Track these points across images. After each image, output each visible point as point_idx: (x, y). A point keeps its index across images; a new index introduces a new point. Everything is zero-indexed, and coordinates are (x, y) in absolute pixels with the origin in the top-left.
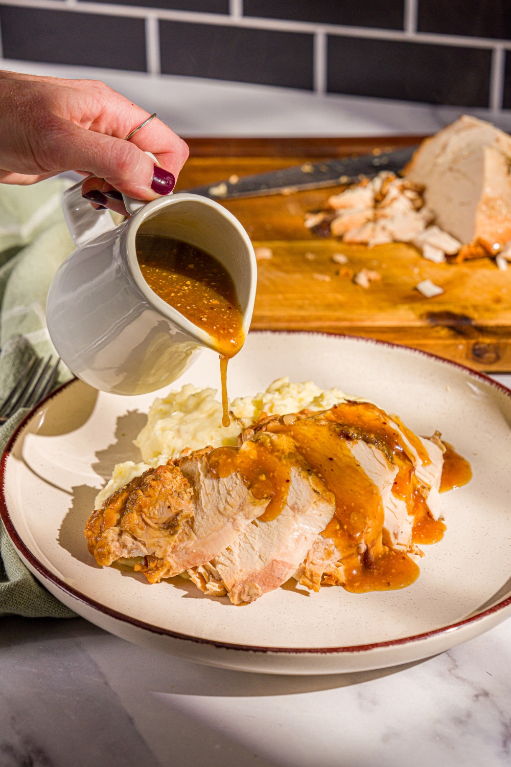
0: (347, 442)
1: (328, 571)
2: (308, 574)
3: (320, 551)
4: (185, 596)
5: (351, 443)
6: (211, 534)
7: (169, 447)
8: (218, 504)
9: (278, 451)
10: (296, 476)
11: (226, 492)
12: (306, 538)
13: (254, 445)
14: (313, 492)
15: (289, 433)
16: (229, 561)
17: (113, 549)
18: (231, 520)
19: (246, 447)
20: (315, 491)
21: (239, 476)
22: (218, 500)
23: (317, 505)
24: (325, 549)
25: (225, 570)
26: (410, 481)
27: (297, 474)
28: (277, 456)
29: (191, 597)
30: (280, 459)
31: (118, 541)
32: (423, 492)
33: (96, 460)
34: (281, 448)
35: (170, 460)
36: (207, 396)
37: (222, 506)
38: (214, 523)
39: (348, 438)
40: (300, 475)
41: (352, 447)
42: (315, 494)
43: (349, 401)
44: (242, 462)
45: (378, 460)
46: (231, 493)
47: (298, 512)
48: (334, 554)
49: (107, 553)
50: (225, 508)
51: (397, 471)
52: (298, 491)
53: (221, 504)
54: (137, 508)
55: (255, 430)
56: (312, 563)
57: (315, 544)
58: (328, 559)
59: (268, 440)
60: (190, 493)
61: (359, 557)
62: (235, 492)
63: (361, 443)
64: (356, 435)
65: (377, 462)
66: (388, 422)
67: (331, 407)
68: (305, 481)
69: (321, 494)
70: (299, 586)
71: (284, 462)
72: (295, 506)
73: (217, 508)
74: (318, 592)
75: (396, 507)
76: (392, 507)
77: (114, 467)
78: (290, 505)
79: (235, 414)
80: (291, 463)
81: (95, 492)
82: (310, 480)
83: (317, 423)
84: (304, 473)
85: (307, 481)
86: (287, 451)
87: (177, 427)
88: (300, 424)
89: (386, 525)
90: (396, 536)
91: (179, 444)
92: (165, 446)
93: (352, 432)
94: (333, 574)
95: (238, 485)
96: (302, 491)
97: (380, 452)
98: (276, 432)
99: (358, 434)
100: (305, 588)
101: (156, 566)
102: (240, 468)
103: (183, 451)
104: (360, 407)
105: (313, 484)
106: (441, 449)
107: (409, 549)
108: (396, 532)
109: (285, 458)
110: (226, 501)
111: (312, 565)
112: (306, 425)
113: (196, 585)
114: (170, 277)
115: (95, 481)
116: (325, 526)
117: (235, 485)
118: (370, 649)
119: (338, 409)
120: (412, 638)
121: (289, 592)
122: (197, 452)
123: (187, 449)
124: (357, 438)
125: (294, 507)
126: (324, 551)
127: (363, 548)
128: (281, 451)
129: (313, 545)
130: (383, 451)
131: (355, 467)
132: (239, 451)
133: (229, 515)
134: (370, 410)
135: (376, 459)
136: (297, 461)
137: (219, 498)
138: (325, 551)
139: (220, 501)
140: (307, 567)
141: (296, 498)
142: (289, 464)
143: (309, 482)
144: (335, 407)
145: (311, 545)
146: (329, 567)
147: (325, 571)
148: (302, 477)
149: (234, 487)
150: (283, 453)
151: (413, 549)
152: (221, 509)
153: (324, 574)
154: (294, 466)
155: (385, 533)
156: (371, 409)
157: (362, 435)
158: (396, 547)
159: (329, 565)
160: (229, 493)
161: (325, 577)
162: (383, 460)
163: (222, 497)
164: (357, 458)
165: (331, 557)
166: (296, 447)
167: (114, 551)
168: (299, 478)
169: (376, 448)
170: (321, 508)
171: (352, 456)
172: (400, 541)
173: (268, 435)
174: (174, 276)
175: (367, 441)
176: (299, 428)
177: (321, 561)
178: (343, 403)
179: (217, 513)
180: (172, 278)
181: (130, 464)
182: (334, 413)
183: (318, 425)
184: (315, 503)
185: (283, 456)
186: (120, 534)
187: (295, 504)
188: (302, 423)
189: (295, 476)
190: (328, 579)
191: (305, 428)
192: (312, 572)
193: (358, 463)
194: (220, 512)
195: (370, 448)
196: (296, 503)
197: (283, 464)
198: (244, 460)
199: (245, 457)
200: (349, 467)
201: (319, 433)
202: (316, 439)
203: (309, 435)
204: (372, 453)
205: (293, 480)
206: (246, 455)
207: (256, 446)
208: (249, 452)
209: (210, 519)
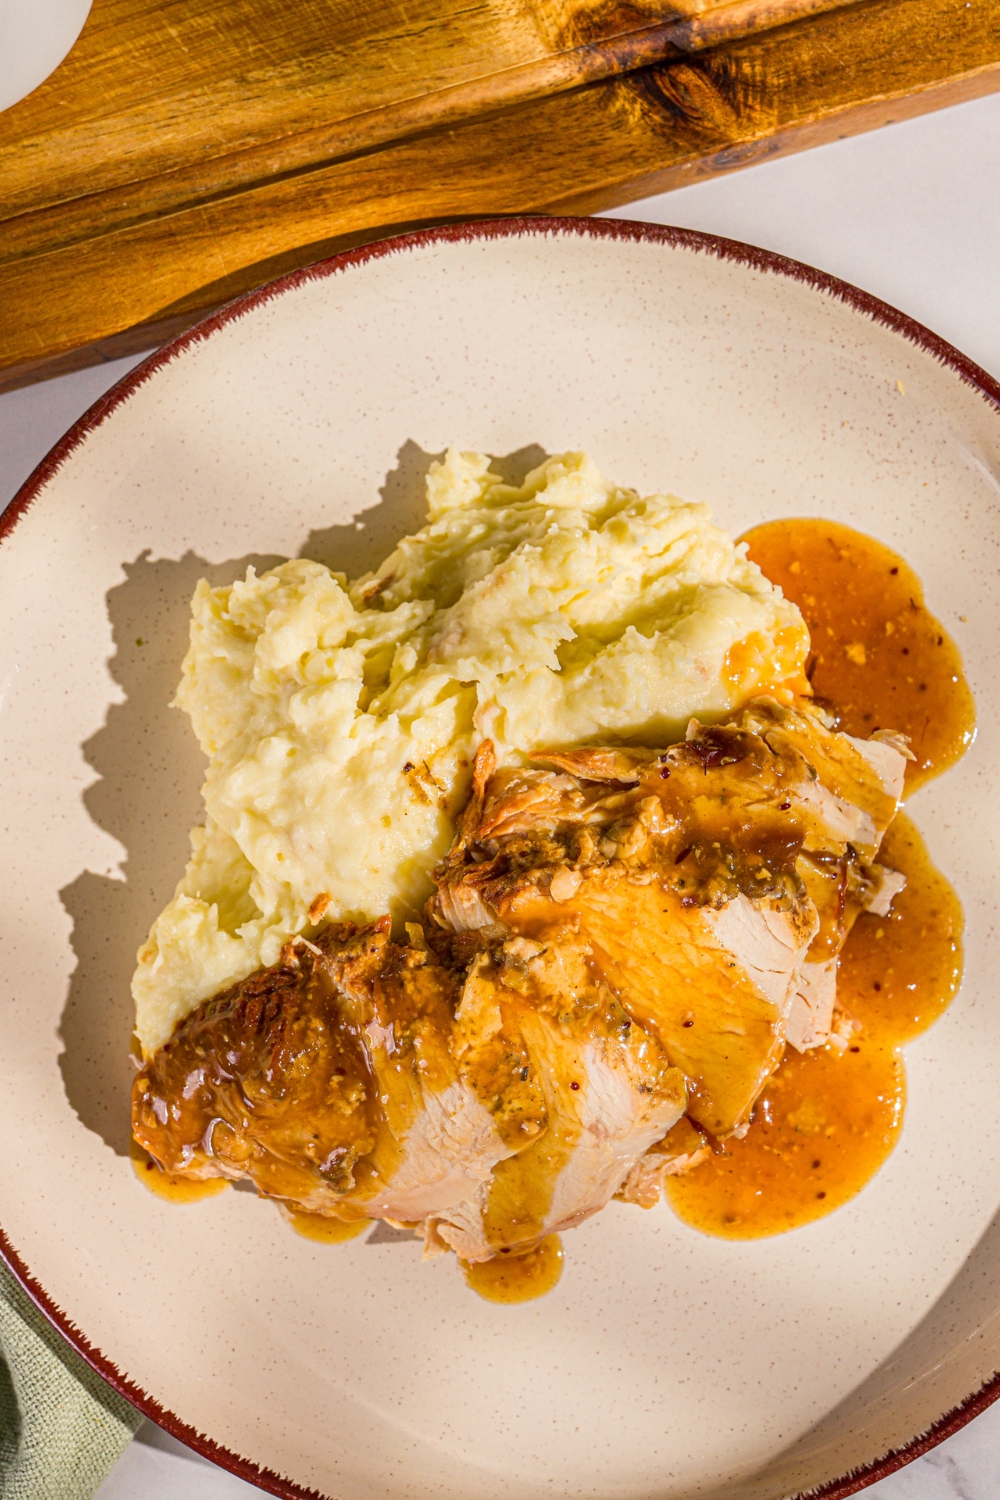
0: (703, 910)
6: (420, 1188)
8: (425, 1130)
9: (550, 998)
10: (598, 1058)
11: (439, 1110)
13: (490, 990)
14: (637, 1092)
15: (568, 927)
16: (461, 1220)
18: (458, 1166)
19: (473, 1002)
20: (643, 1088)
21: (467, 1088)
23: (647, 1118)
25: (457, 1235)
27: (599, 1055)
28: (546, 1014)
30: (555, 1021)
34: (556, 993)
37: (436, 1138)
38: (421, 1168)
40: (606, 1056)
41: (716, 919)
42: (641, 1095)
44: (470, 1048)
45: (775, 938)
46: (451, 1116)
47: (607, 1134)
50: (442, 1143)
52: (604, 1095)
53: (433, 1133)
60: (358, 1100)
62: (461, 1117)
63: (736, 904)
65: (773, 941)
68: (617, 1069)
69: (654, 1087)
71: (566, 1031)
72: (600, 1127)
73: (425, 1138)
78: (588, 1126)
80: (583, 1030)
82: (629, 1057)
83: (631, 880)
86: (570, 994)
88: (592, 891)
95: (467, 1106)
96: (614, 1095)
102: (468, 1064)
104: (728, 773)
109: (567, 1021)
110: (444, 1130)
112: (604, 890)
117: (460, 1103)
125: (597, 1128)
128: (555, 999)
131: (724, 971)
133: (453, 1158)
135: (769, 937)
136: (595, 1015)
139: (429, 1127)
141: (601, 1109)
142: (576, 1031)
143: (628, 1068)
148: (610, 1063)
149: (458, 1107)
150: (561, 1007)
152: (434, 1143)
154: (590, 1032)
160: (447, 1115)
162: (787, 934)
163: (433, 1118)
164: (730, 947)
166: (587, 964)
168: (603, 1066)
169: (771, 906)
171: (716, 945)
179: (426, 1148)
183: (633, 885)
184: (643, 1117)
185: (562, 1015)
189: (594, 1062)
191: (604, 897)
193: (731, 961)
194: (431, 1147)
195: (757, 908)
196: (598, 1121)
197: (563, 1037)
198: (473, 1043)
199: (473, 1033)
200: (709, 976)
201: (637, 904)
202: (632, 923)
203: (613, 914)
204: (763, 923)
205: (591, 1070)
206: (475, 1028)
207: (497, 989)
208: (481, 1016)
209: (411, 1159)
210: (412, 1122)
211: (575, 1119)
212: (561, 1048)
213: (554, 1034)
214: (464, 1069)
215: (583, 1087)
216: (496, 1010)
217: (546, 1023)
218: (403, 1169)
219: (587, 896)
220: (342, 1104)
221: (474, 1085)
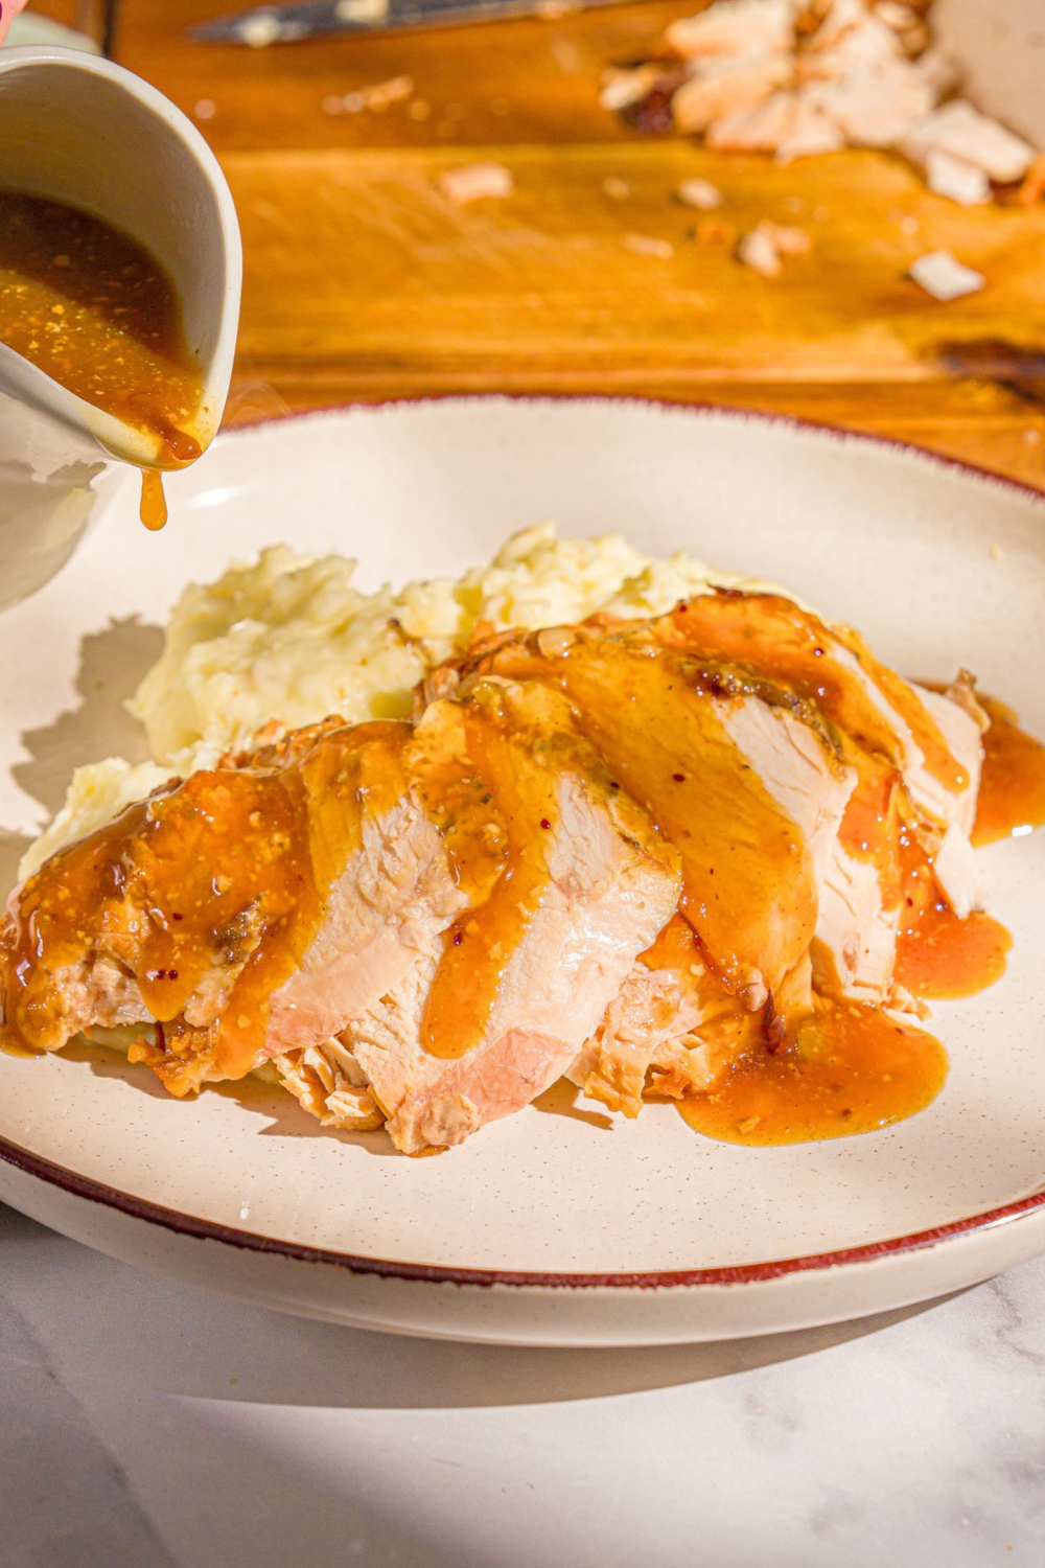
0: (715, 703)
1: (659, 1059)
2: (608, 1069)
3: (641, 1004)
4: (268, 1131)
5: (726, 704)
6: (338, 958)
7: (222, 717)
8: (358, 875)
9: (524, 729)
10: (575, 797)
11: (379, 842)
12: (600, 968)
13: (457, 713)
14: (619, 840)
15: (556, 680)
16: (388, 1033)
17: (68, 1002)
18: (394, 919)
19: (436, 720)
20: (627, 840)
21: (416, 800)
22: (357, 865)
23: (630, 877)
24: (655, 999)
25: (379, 1057)
26: (885, 809)
27: (577, 791)
28: (519, 744)
29: (283, 1133)
30: (529, 752)
31: (83, 979)
32: (925, 839)
33: (24, 756)
34: (533, 721)
35: (227, 755)
36: (329, 578)
37: (371, 883)
38: (347, 928)
39: (717, 690)
40: (586, 796)
41: (729, 716)
42: (625, 848)
43: (721, 591)
44: (425, 761)
45: (800, 753)
46: (392, 845)
47: (579, 896)
48: (679, 1012)
49: (51, 1014)
50: (378, 888)
51: (852, 781)
52: (579, 840)
53: (367, 876)
54: (134, 889)
55: (461, 670)
56: (617, 1037)
57: (628, 985)
58: (661, 1027)
59: (497, 700)
60: (281, 845)
61: (747, 1024)
62: (404, 843)
63: (754, 707)
64: (738, 683)
65: (796, 756)
66: (829, 646)
67: (671, 605)
68: (598, 810)
69: (642, 845)
70: (582, 1103)
71: (540, 758)
72: (571, 879)
73: (357, 887)
74: (636, 1117)
75: (850, 881)
76: (839, 882)
77: (72, 774)
78: (557, 877)
79: (408, 626)
80: (561, 763)
81: (21, 844)
82: (614, 810)
83: (632, 651)
84: (595, 791)
85: (603, 812)
86: (549, 729)
87: (245, 663)
88: (586, 655)
89: (821, 930)
90: (850, 961)
91: (251, 710)
92: (213, 717)
93: (728, 676)
94: (677, 1068)
95: (414, 824)
96: (591, 837)
97: (807, 729)
98: (519, 676)
99: (744, 681)
100: (600, 1108)
101: (188, 1049)
102: (420, 775)
103: (261, 731)
104: (752, 607)
105: (622, 818)
106: (976, 719)
107: (887, 998)
108: (850, 952)
109: (542, 749)
110: (381, 868)
111: (617, 1043)
112: (600, 655)
113: (296, 1100)
114: (7, 291)
115: (20, 814)
116: (654, 934)
117: (406, 824)
118: (777, 1275)
119: (691, 612)
120: (894, 1245)
121: (555, 1118)
122: (300, 732)
123: (274, 724)
124: (743, 693)
125: (568, 883)
126: (651, 1005)
127: (759, 996)
128: (530, 731)
129: (620, 989)
130: (814, 726)
131: (736, 770)
132: (416, 732)
133: (388, 907)
134: (779, 613)
135: (794, 751)
136: (576, 757)
137: (362, 859)
138: (656, 1005)
139: (365, 868)
140: (604, 1048)
141: (575, 857)
142: (553, 764)
143: (610, 814)
144: (683, 609)
145: (616, 989)
146: (666, 1050)
147: (655, 1060)
148: (590, 800)
149: (402, 830)
150: (537, 734)
151: (898, 996)
152: (368, 890)
153: (652, 1068)
154: (568, 768)
155: (818, 952)
156: (783, 610)
157: (755, 683)
158: (851, 993)
159: (666, 1042)
160: (387, 847)
161: (655, 1075)
162: (814, 752)
163: (371, 856)
164: (743, 747)
165: (672, 1021)
166: (573, 718)
167: (71, 1010)
168: (580, 802)
169: (795, 718)
170: (641, 885)
171: (728, 742)
172: (862, 974)
173: (496, 686)
174: (19, 290)
175: (770, 699)
176: (583, 666)
177: (643, 1033)
178: (705, 597)
179: (357, 901)
180: (14, 293)
181: (116, 765)
182: (679, 626)
183: (634, 657)
184: (626, 871)
185: (538, 743)
186: (91, 960)
187: (571, 875)
188: (589, 651)
189: (570, 799)
190: (663, 1082)
191: (599, 664)
192: (617, 1063)
193: (744, 762)
194: (362, 897)
195: (779, 718)
196: (573, 873)
197: (536, 766)
198: (430, 756)
199: (432, 748)
200: (719, 773)
201: (636, 678)
202: (630, 695)
203: (608, 683)
204: (785, 733)
205: (566, 808)
206: (435, 743)
207: (464, 716)
208: (444, 734)
209: (336, 918)
210: (344, 869)
211: (544, 870)
212: (533, 779)
213: (527, 768)
214: (415, 780)
215: (556, 826)
216: (460, 732)
217: (518, 754)
218: (322, 936)
219: (581, 662)
220: (263, 844)
221: (425, 797)
